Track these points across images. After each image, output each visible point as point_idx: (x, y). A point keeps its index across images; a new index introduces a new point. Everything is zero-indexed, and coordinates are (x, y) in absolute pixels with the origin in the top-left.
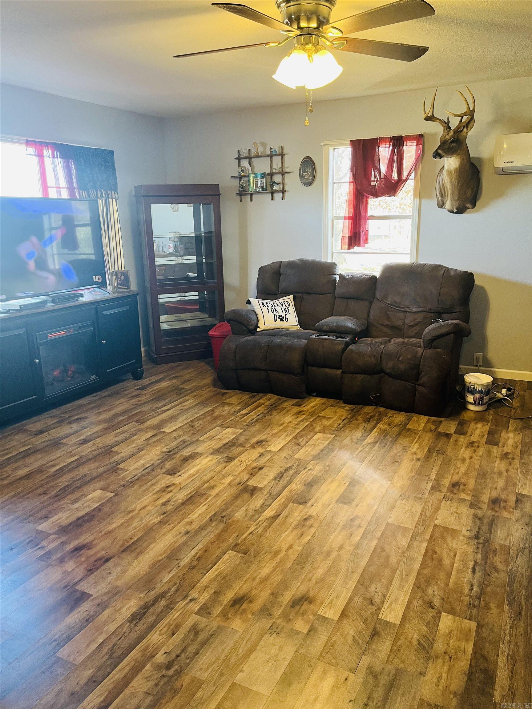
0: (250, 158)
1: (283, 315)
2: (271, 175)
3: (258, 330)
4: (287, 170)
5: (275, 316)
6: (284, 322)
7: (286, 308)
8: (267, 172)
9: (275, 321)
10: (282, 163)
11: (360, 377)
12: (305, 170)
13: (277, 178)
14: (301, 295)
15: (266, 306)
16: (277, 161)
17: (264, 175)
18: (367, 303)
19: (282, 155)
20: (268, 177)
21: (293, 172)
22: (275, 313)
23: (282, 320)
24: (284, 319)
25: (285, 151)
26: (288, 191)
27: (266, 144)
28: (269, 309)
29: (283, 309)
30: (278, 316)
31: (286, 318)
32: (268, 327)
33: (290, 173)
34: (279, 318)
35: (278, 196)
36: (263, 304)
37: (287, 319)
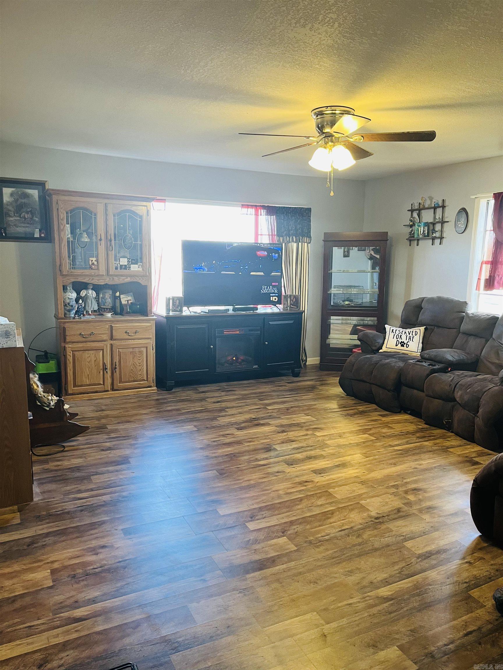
0: (419, 210)
1: (406, 342)
2: (434, 224)
3: (380, 351)
4: (446, 220)
5: (398, 342)
6: (405, 348)
7: (412, 336)
8: (429, 221)
9: (396, 346)
10: (443, 214)
11: (437, 402)
12: (459, 220)
13: (438, 227)
14: (432, 327)
15: (394, 332)
16: (439, 211)
17: (427, 224)
18: (483, 340)
19: (443, 207)
20: (431, 226)
21: (451, 221)
22: (399, 339)
23: (403, 346)
24: (405, 345)
25: (446, 204)
26: (446, 238)
27: (433, 198)
28: (396, 335)
29: (408, 337)
30: (400, 342)
31: (407, 344)
32: (389, 350)
33: (448, 222)
34: (400, 343)
35: (437, 241)
36: (393, 330)
37: (407, 346)
